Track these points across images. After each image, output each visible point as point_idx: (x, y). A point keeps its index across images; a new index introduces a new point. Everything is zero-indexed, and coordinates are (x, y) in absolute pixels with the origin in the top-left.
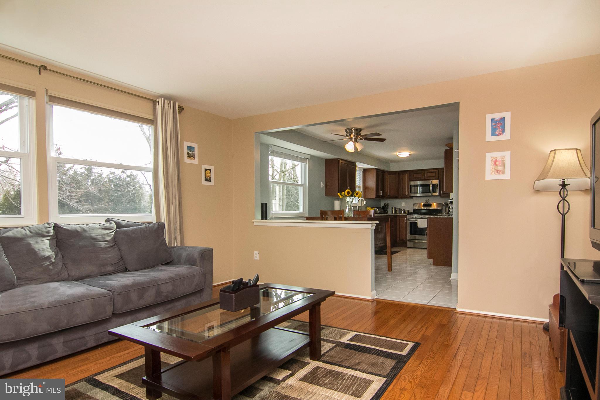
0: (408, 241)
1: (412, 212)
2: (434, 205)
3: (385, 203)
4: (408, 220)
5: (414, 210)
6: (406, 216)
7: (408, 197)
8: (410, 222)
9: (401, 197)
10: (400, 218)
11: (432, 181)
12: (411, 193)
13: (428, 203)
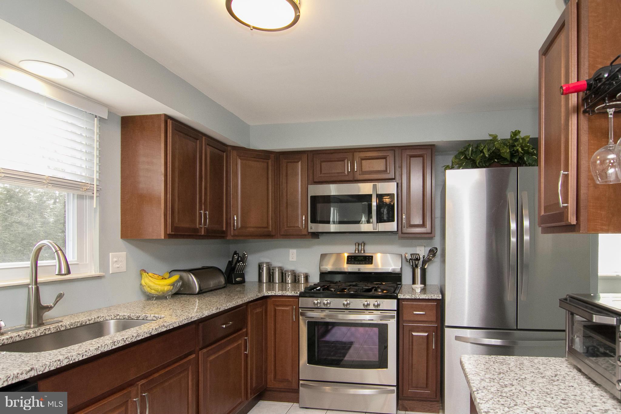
0: (303, 385)
1: (317, 281)
3: (235, 253)
5: (323, 274)
6: (297, 298)
7: (305, 235)
8: (308, 322)
9: (282, 235)
10: (278, 306)
11: (376, 184)
12: (312, 222)
13: (361, 252)
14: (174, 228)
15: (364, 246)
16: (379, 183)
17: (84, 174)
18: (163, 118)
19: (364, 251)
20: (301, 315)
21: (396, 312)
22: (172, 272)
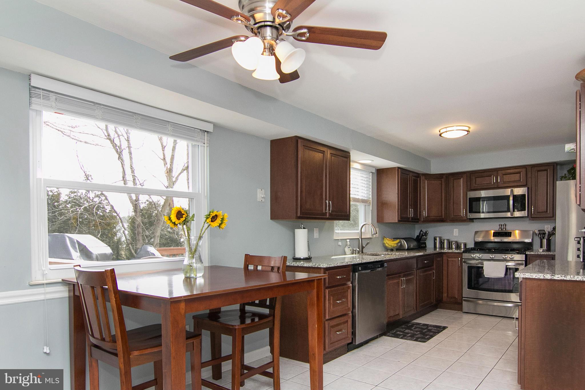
0: (465, 300)
1: (472, 246)
2: (515, 236)
3: (421, 231)
4: (464, 262)
5: (476, 243)
6: (461, 253)
7: (465, 220)
8: (468, 266)
9: (451, 220)
10: (450, 258)
11: (513, 189)
12: (470, 212)
13: (503, 230)
14: (401, 218)
15: (505, 226)
16: (515, 189)
17: (366, 196)
18: (397, 169)
19: (505, 229)
20: (464, 263)
21: (524, 262)
22: (395, 239)
